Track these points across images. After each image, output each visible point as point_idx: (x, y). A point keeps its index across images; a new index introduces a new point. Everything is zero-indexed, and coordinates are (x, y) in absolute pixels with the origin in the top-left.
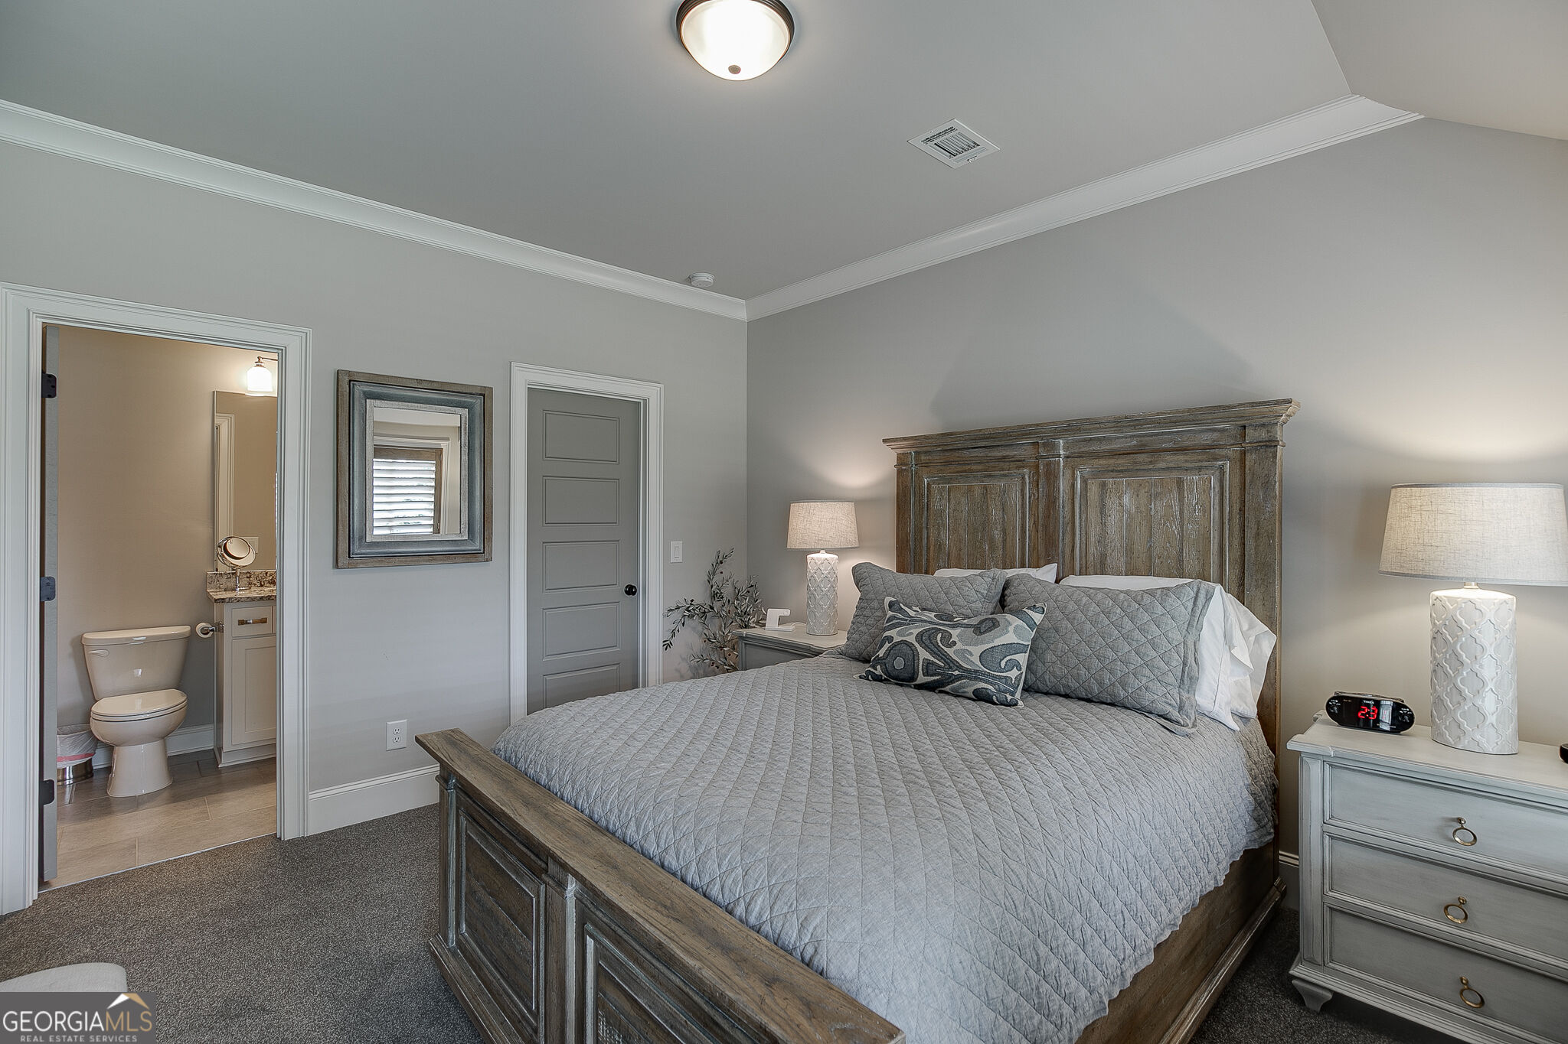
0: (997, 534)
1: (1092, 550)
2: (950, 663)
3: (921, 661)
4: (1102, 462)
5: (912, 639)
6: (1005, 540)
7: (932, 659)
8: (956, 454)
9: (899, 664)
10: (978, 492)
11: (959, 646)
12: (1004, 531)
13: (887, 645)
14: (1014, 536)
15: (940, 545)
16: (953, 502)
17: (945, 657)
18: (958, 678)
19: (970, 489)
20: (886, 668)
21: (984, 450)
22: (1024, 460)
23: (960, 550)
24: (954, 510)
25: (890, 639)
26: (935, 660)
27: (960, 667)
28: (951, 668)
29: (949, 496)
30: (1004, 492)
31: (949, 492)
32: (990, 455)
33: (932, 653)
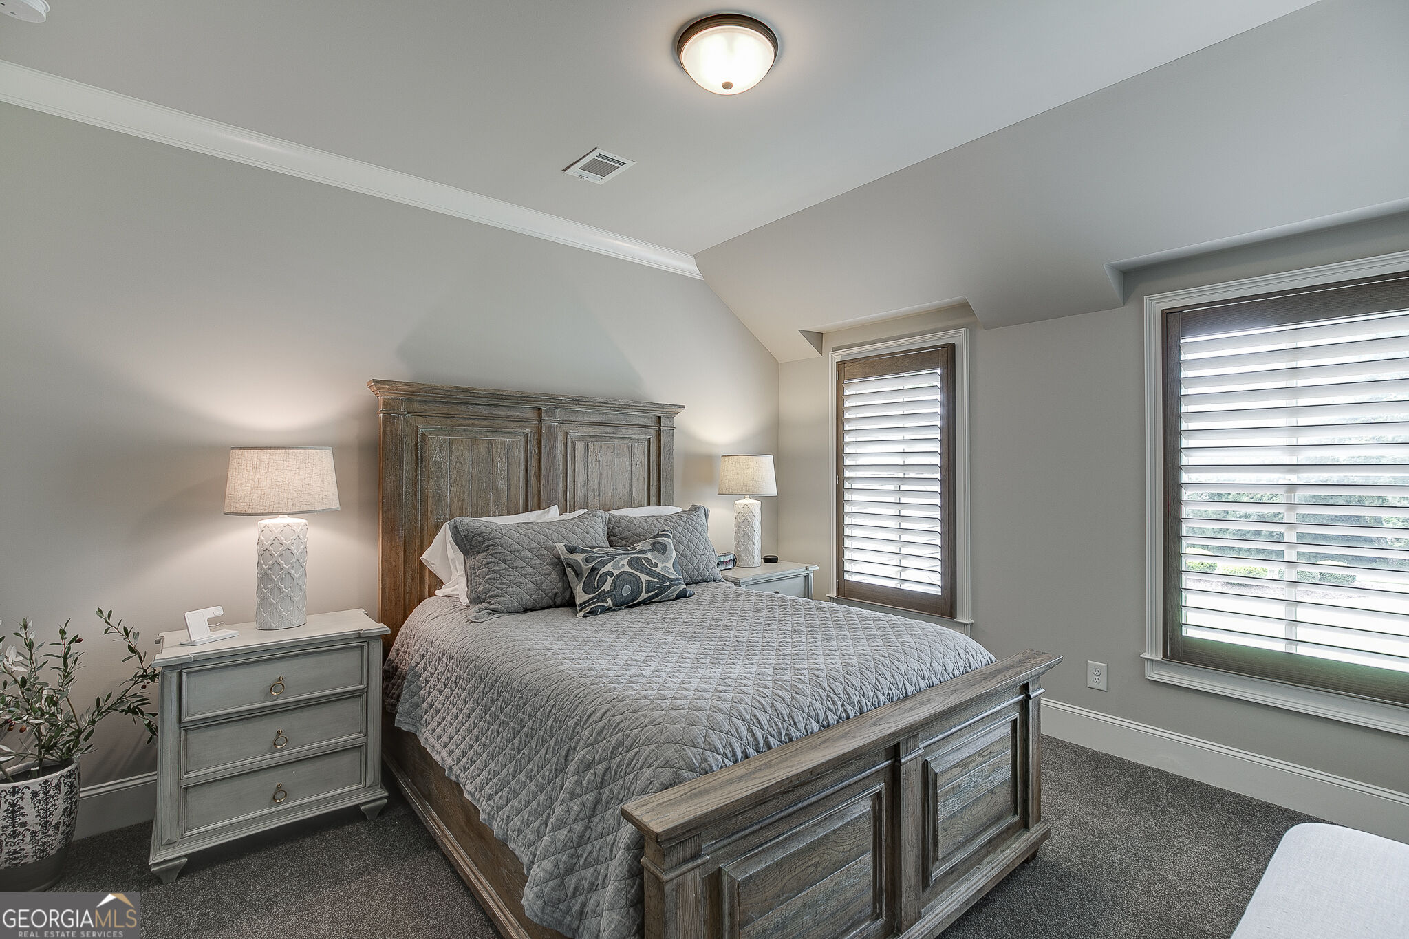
0: (502, 484)
1: (578, 493)
2: (663, 578)
3: (644, 583)
4: (585, 429)
5: (627, 569)
6: (509, 489)
7: (650, 579)
8: (459, 408)
9: (627, 591)
10: (482, 446)
11: (660, 565)
12: (509, 481)
13: (610, 580)
14: (518, 484)
15: (440, 497)
16: (455, 454)
17: (657, 575)
18: (670, 587)
19: (474, 443)
20: (615, 598)
21: (488, 407)
22: (527, 422)
23: (463, 500)
24: (456, 462)
25: (610, 574)
26: (653, 579)
27: (669, 579)
28: (664, 581)
29: (451, 448)
30: (509, 447)
31: (451, 444)
32: (494, 413)
33: (648, 575)
